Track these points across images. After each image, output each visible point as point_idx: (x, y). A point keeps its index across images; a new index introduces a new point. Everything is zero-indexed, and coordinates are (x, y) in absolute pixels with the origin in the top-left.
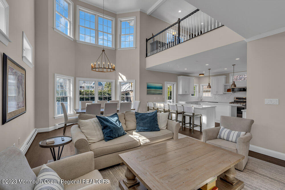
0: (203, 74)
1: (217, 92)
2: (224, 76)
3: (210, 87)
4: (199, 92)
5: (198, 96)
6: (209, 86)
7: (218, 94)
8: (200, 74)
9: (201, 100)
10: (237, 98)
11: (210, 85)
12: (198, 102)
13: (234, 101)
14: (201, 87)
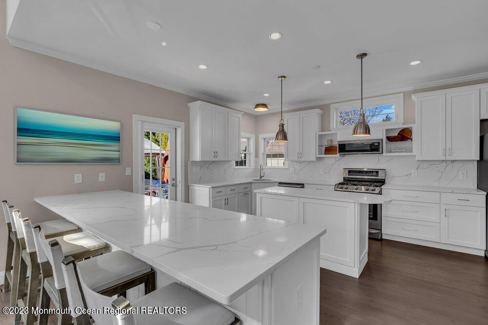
0: (264, 105)
1: (300, 154)
2: (318, 111)
3: (285, 138)
4: (257, 156)
5: (253, 166)
6: (282, 134)
7: (303, 159)
8: (257, 106)
9: (261, 177)
10: (351, 172)
11: (283, 129)
12: (251, 183)
13: (344, 179)
14: (262, 143)
